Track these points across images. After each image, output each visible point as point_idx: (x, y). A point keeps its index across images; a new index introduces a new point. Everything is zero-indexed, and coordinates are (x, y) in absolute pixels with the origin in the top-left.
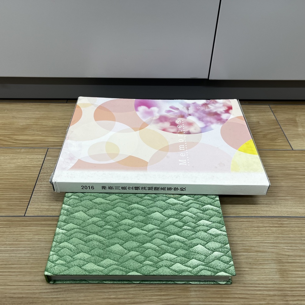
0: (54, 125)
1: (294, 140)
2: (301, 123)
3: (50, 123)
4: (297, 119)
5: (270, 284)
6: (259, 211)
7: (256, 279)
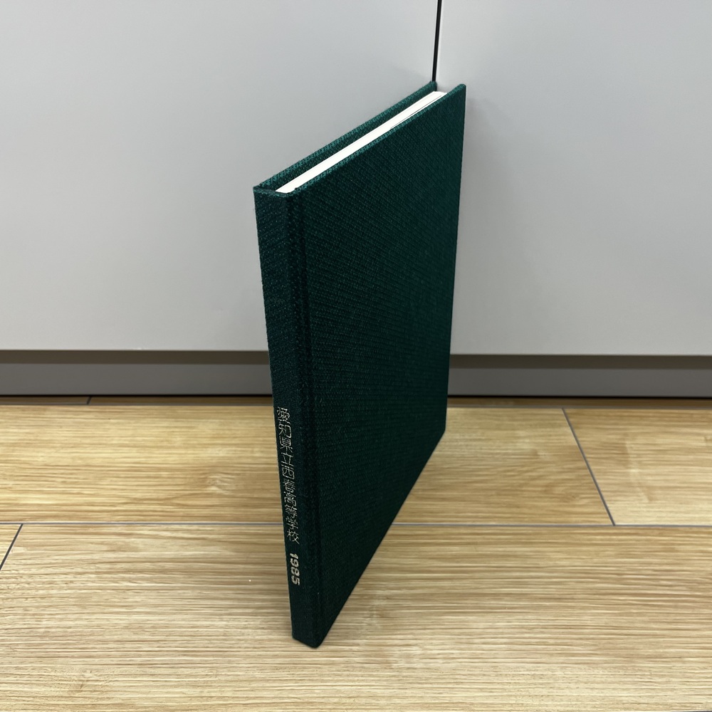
0: (48, 461)
1: (619, 498)
2: (637, 454)
3: (41, 456)
4: (628, 443)
6: (524, 696)
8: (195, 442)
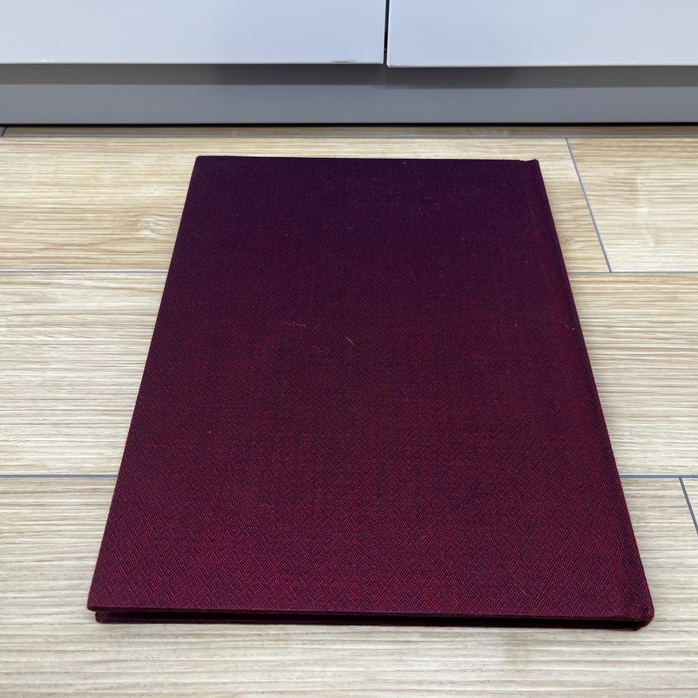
2: (646, 191)
4: (640, 178)
5: (472, 683)
7: (434, 667)
8: (127, 180)
